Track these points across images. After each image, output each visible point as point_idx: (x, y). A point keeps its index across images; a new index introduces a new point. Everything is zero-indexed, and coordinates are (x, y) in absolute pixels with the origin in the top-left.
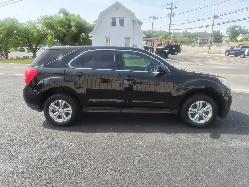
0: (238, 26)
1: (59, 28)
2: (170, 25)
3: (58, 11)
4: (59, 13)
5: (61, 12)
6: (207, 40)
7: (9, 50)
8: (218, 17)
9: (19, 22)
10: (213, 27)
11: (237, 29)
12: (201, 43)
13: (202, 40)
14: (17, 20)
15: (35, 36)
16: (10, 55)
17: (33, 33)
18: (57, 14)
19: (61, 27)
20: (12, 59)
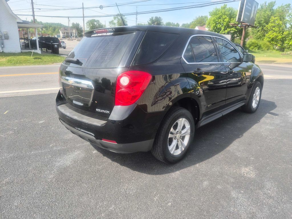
0: (96, 20)
2: (33, 9)
6: (71, 33)
8: (103, 7)
10: (84, 19)
11: (95, 23)
12: (64, 36)
13: (65, 33)
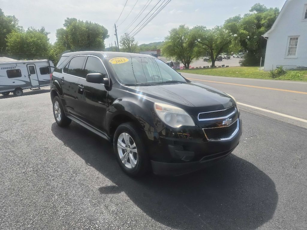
1: (242, 31)
3: (250, 9)
4: (252, 11)
5: (254, 9)
7: (192, 59)
9: (205, 29)
14: (204, 27)
15: (217, 43)
16: (192, 65)
17: (217, 39)
18: (249, 12)
19: (244, 29)
20: (193, 69)
